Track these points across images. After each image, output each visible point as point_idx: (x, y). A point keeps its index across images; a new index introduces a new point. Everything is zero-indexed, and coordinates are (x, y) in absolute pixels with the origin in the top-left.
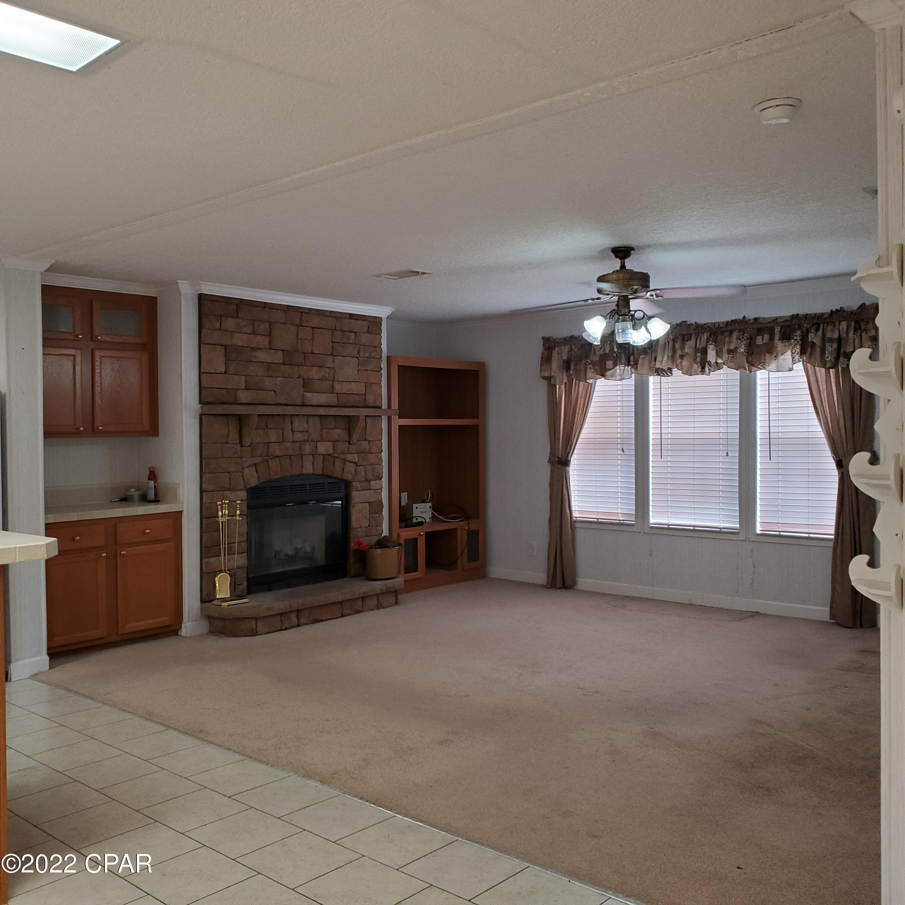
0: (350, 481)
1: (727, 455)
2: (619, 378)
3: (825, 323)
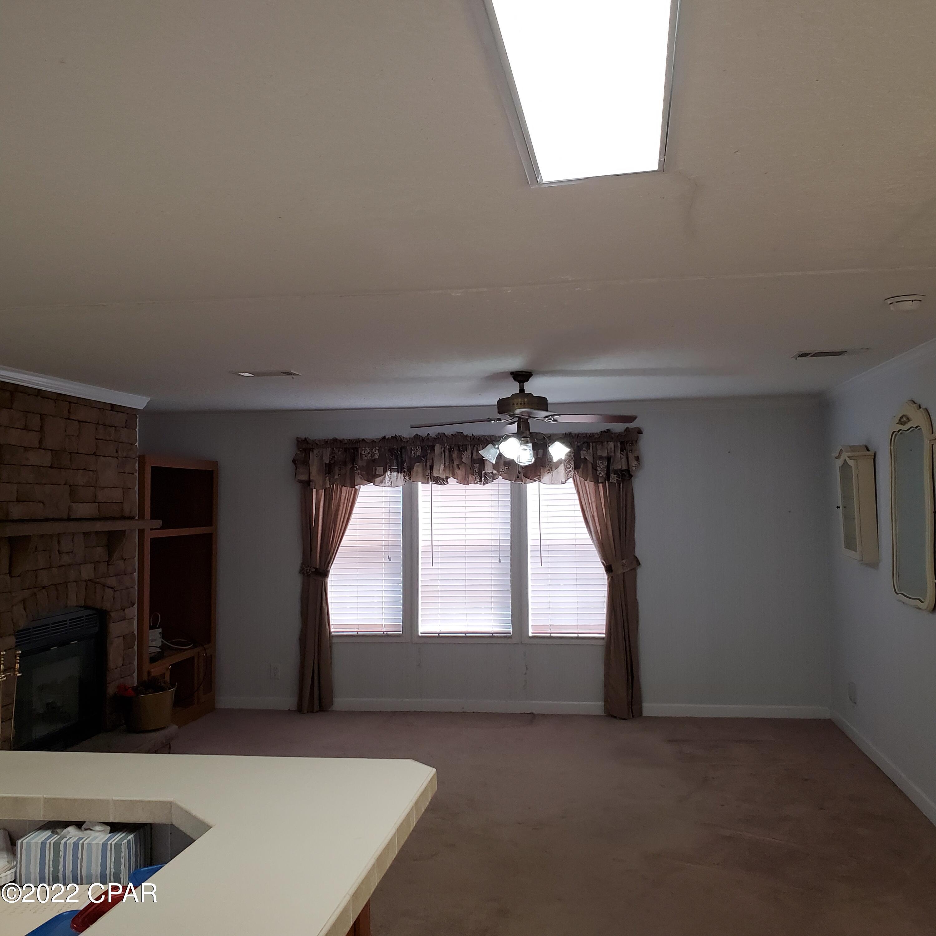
0: (109, 612)
1: (500, 562)
2: (387, 484)
3: (594, 442)
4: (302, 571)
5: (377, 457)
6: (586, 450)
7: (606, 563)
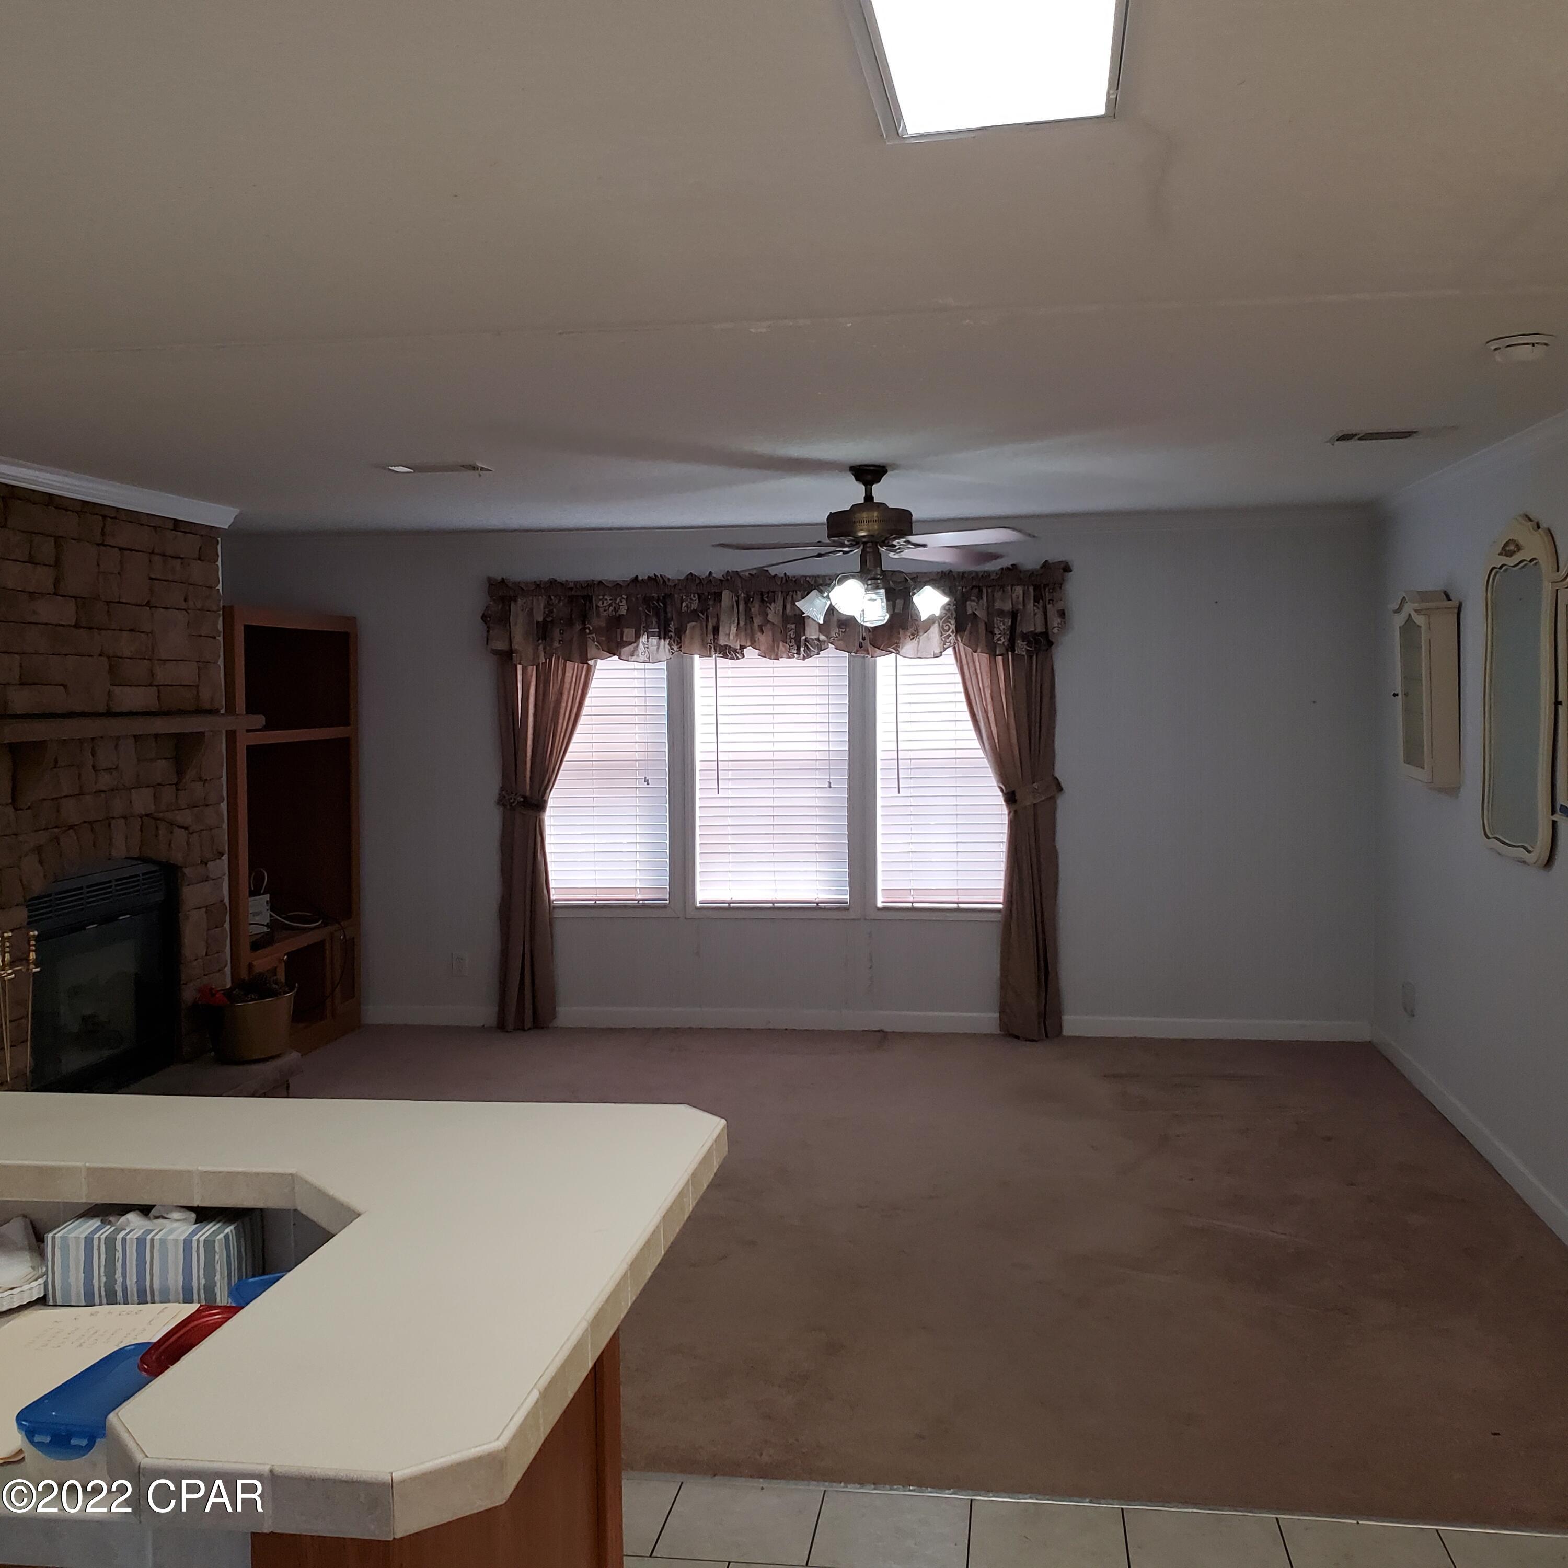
0: (182, 867)
1: (830, 787)
2: (642, 658)
3: (990, 587)
4: (502, 801)
5: (623, 611)
6: (976, 600)
7: (1006, 788)
